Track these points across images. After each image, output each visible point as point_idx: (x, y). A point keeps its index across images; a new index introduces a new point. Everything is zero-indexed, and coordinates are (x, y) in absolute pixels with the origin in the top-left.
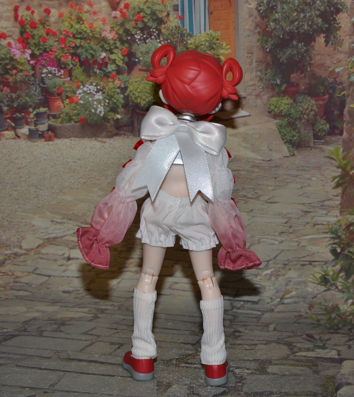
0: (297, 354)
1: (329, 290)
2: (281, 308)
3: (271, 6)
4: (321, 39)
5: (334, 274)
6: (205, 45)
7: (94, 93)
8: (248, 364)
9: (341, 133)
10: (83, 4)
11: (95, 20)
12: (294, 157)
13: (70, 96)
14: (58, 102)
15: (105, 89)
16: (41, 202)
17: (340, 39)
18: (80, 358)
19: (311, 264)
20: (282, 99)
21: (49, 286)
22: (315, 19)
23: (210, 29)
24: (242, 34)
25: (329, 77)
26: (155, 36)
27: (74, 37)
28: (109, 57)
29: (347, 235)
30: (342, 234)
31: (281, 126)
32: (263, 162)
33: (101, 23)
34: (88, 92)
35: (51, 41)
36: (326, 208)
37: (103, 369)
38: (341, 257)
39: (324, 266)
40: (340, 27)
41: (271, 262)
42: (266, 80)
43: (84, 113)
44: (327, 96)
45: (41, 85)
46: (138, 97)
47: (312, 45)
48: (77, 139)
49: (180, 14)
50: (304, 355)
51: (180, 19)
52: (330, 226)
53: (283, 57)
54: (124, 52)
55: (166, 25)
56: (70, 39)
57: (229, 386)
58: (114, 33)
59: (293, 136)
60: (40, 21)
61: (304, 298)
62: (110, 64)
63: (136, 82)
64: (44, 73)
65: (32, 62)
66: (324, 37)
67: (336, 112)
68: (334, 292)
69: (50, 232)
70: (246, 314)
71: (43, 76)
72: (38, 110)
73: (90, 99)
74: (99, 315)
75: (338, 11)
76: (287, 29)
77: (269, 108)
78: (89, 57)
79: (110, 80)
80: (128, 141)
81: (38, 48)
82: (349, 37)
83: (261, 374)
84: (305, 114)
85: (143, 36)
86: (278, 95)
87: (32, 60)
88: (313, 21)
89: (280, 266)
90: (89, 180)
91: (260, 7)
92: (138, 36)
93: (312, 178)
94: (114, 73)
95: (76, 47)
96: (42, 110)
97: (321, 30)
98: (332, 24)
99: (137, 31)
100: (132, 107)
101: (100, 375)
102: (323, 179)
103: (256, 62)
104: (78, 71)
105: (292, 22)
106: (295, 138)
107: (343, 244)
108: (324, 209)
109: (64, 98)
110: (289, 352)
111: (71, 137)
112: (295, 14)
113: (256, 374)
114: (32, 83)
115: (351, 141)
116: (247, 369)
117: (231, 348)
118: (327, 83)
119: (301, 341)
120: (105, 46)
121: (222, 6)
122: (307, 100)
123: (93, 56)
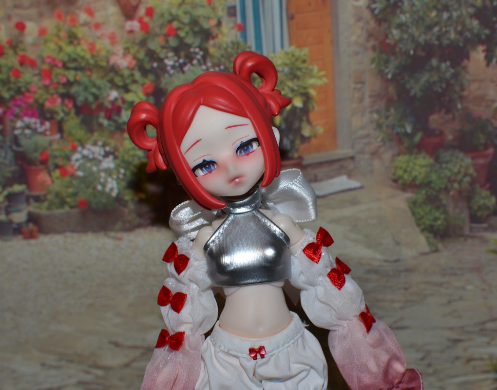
4: (478, 55)
6: (283, 71)
7: (101, 158)
10: (77, 12)
11: (99, 38)
12: (437, 253)
13: (60, 164)
14: (42, 175)
15: (118, 151)
16: (23, 335)
20: (416, 158)
22: (468, 21)
23: (291, 44)
24: (345, 51)
25: (493, 117)
26: (199, 60)
27: (65, 67)
28: (122, 99)
31: (414, 203)
32: (385, 264)
33: (107, 41)
34: (91, 156)
35: (28, 76)
36: (488, 333)
42: (387, 126)
43: (85, 192)
44: (491, 151)
45: (14, 148)
47: (463, 64)
49: (239, 22)
51: (238, 30)
52: (494, 361)
53: (416, 87)
54: (147, 88)
55: (217, 41)
56: (59, 71)
58: (129, 58)
59: (436, 219)
60: (10, 43)
62: (125, 109)
64: (18, 129)
66: (484, 51)
71: (16, 132)
72: (10, 189)
73: (94, 169)
76: (422, 39)
77: (394, 174)
78: (91, 99)
79: (126, 135)
81: (7, 87)
84: (454, 181)
85: (178, 61)
86: (409, 151)
88: (464, 25)
91: (373, 4)
92: (169, 60)
93: (467, 287)
95: (69, 84)
97: (477, 40)
99: (167, 53)
103: (371, 96)
104: (73, 123)
105: (429, 28)
106: (439, 222)
108: (485, 335)
109: (51, 167)
111: (65, 231)
112: (434, 14)
118: (490, 129)
120: (116, 80)
121: (310, 4)
122: (457, 158)
123: (96, 97)
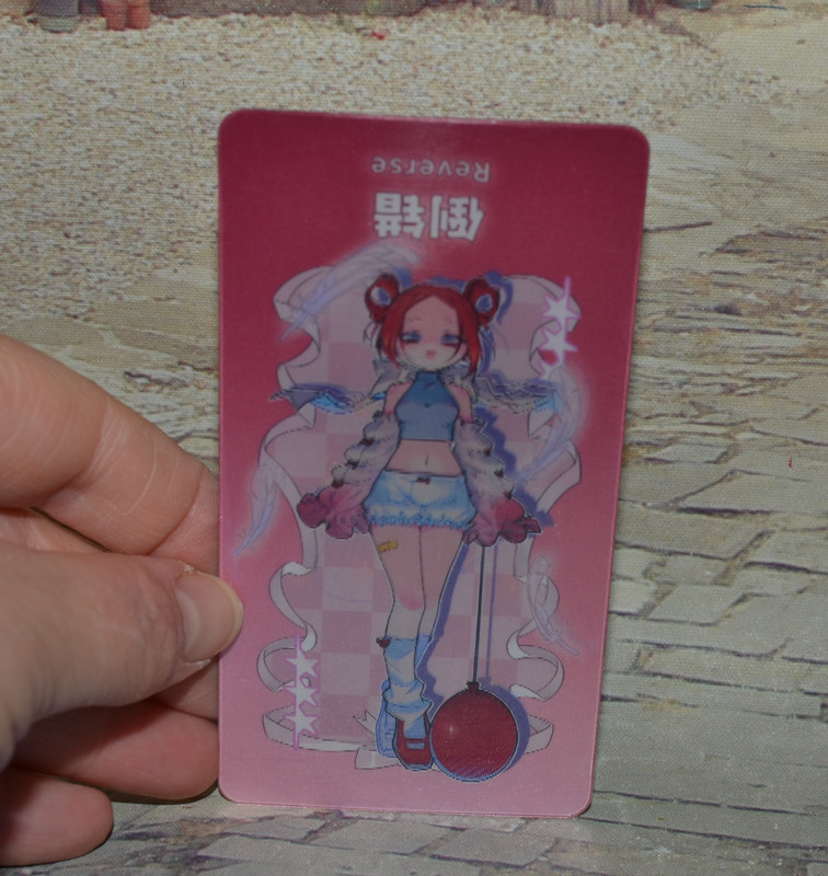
16: (83, 294)
48: (255, 20)
80: (489, 30)
111: (226, 10)
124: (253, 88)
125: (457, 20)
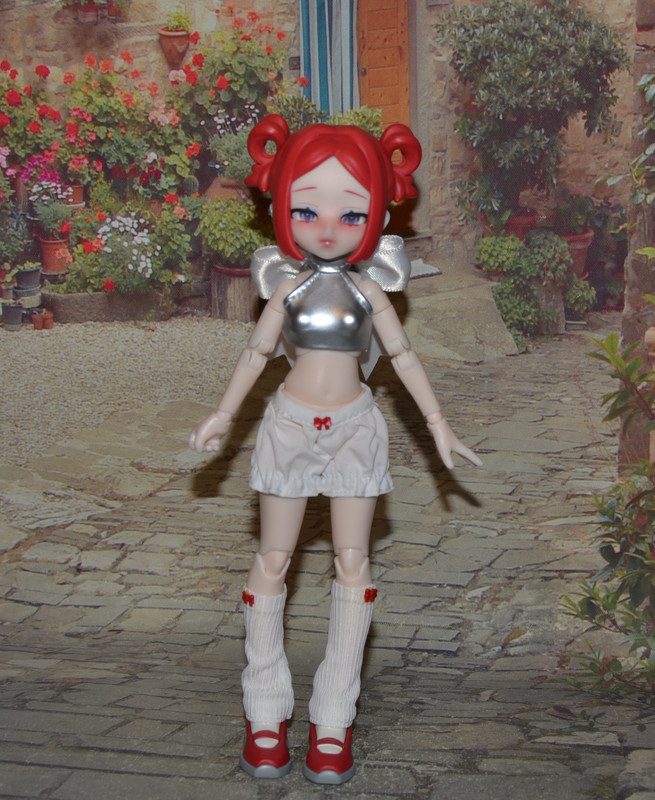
0: (537, 740)
1: (598, 627)
2: (502, 663)
3: (480, 57)
4: (578, 122)
5: (608, 597)
7: (133, 231)
8: (440, 757)
9: (619, 307)
10: (113, 56)
11: (136, 89)
12: (528, 355)
13: (84, 237)
14: (61, 251)
15: (155, 223)
16: (24, 454)
17: (615, 122)
18: (103, 745)
19: (562, 578)
20: (503, 241)
21: (37, 624)
22: (567, 82)
23: (361, 104)
24: (424, 114)
25: (593, 196)
26: (254, 119)
27: (95, 121)
28: (162, 162)
29: (633, 517)
30: (624, 516)
31: (499, 294)
32: (466, 367)
33: (147, 93)
34: (122, 229)
35: (49, 130)
36: (590, 461)
37: (148, 764)
38: (621, 562)
39: (588, 581)
40: (615, 98)
41: (482, 573)
42: (470, 202)
43: (113, 272)
44: (591, 234)
45: (28, 217)
46: (218, 239)
47: (560, 132)
48: (99, 324)
49: (302, 76)
50: (552, 741)
51: (302, 85)
52: (600, 499)
53: (505, 158)
54: (192, 150)
55: (276, 96)
56: (86, 126)
57: (402, 794)
58: (173, 113)
59: (525, 314)
60: (28, 90)
61: (549, 644)
62: (165, 174)
63: (216, 209)
64: (35, 194)
65: (11, 172)
66: (584, 118)
67: (609, 265)
68: (607, 632)
69: (41, 517)
70: (433, 673)
71: (31, 198)
72: (21, 268)
73: (126, 244)
74: (140, 675)
75: (611, 67)
76: (512, 103)
77: (478, 259)
78: (124, 161)
79: (165, 205)
80: (199, 326)
81: (23, 143)
82: (632, 116)
83: (466, 773)
84: (547, 269)
85: (229, 119)
86: (496, 231)
87: (10, 167)
88: (561, 87)
89: (499, 580)
90: (121, 408)
91: (458, 59)
92: (219, 118)
93: (563, 399)
94: (173, 192)
95: (99, 142)
96: (30, 266)
97: (577, 105)
98: (599, 92)
99: (218, 109)
100: (208, 260)
101: (144, 774)
102: (585, 400)
103: (452, 167)
104: (101, 190)
105: (523, 89)
106: (530, 318)
107: (625, 535)
108: (587, 464)
109: (73, 243)
110: (521, 737)
111: (86, 320)
112: (528, 74)
113: (456, 772)
114: (10, 213)
115: (639, 321)
116: (439, 765)
117: (406, 730)
118: (590, 208)
119: (546, 718)
120: (155, 140)
121: (385, 58)
122: (551, 241)
123: (131, 159)
124: (98, 354)
125: (185, 322)
